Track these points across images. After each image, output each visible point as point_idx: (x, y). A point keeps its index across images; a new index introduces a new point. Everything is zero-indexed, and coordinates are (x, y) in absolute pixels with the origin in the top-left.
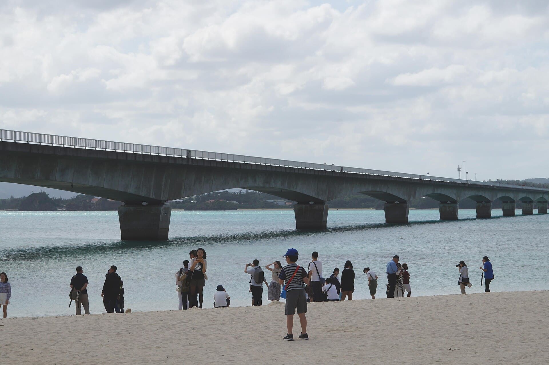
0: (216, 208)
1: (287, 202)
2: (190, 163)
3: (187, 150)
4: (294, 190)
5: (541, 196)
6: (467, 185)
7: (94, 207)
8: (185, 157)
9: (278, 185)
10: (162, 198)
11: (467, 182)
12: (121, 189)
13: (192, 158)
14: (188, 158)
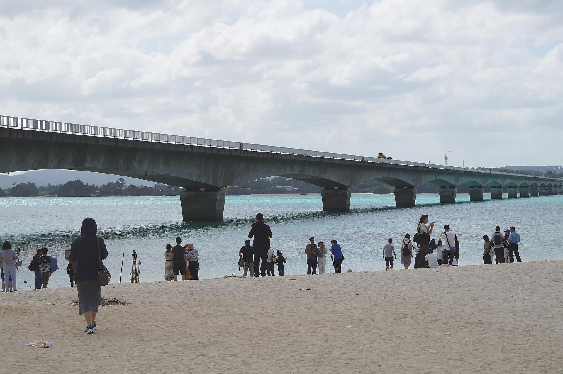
0: (232, 193)
1: (294, 188)
2: (242, 154)
3: (239, 143)
4: (323, 177)
5: (523, 181)
6: (464, 173)
7: (124, 193)
8: (238, 149)
9: (310, 172)
10: (218, 185)
11: (464, 170)
12: (186, 177)
13: (243, 149)
14: (241, 150)
